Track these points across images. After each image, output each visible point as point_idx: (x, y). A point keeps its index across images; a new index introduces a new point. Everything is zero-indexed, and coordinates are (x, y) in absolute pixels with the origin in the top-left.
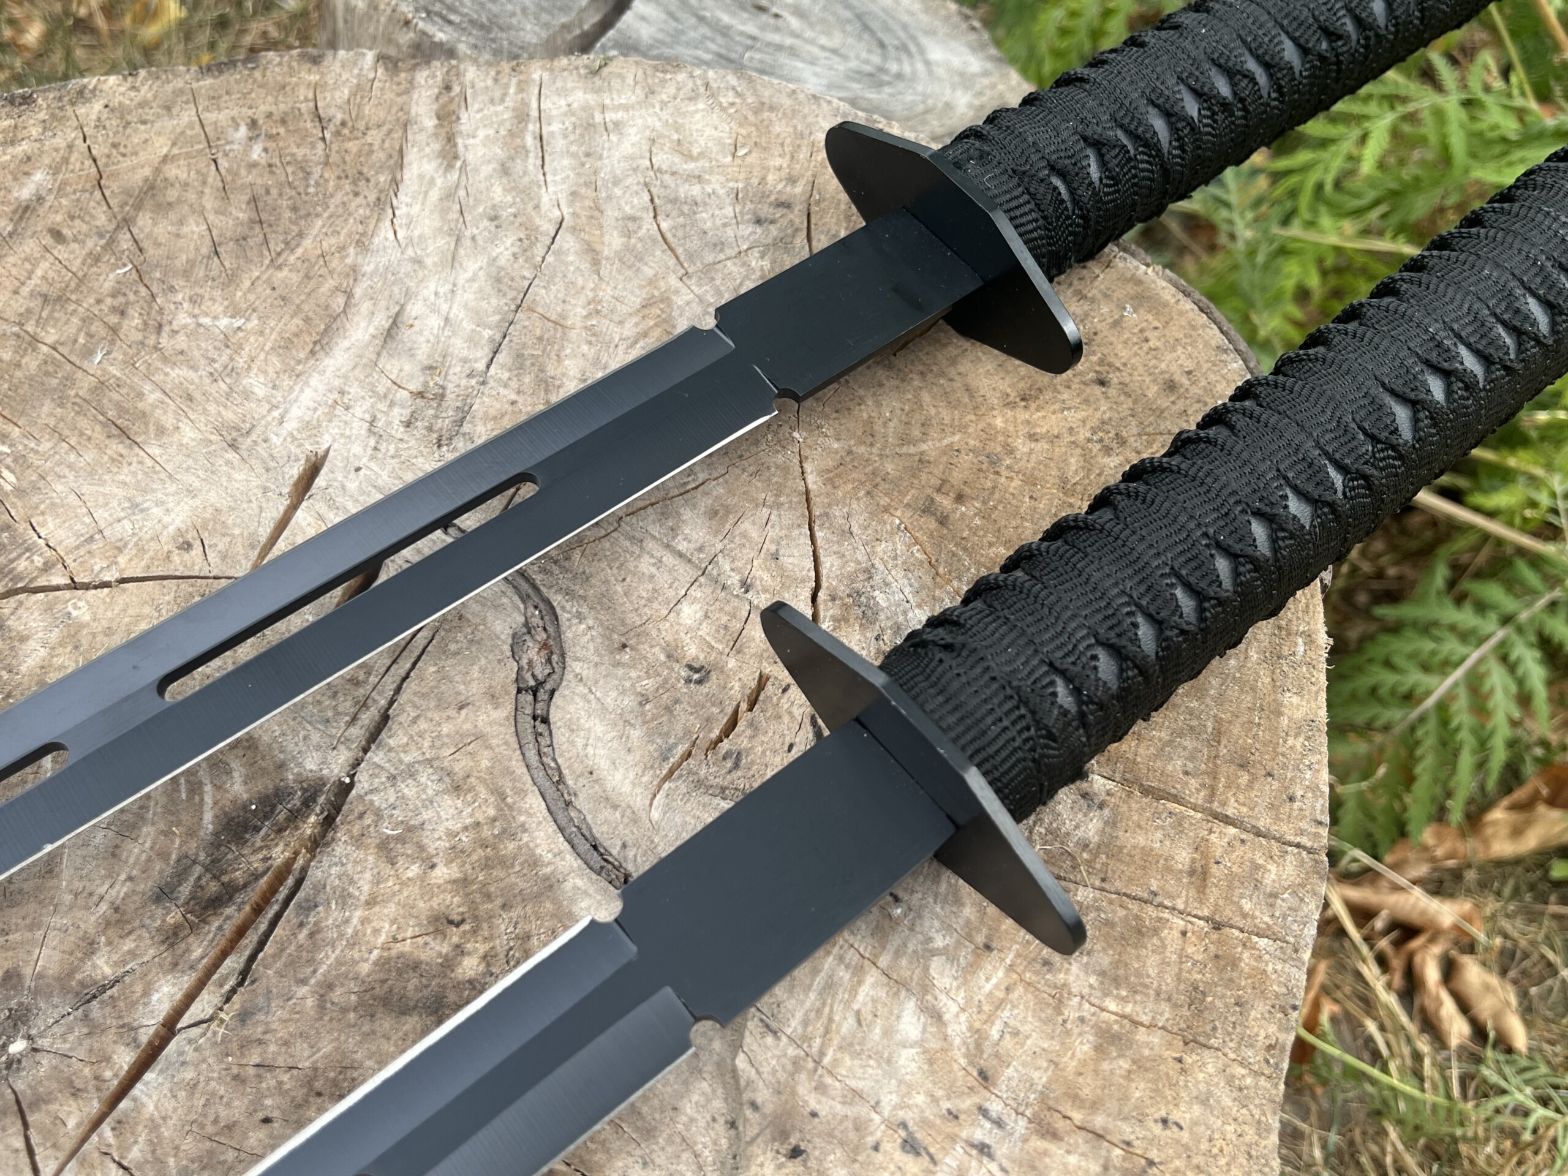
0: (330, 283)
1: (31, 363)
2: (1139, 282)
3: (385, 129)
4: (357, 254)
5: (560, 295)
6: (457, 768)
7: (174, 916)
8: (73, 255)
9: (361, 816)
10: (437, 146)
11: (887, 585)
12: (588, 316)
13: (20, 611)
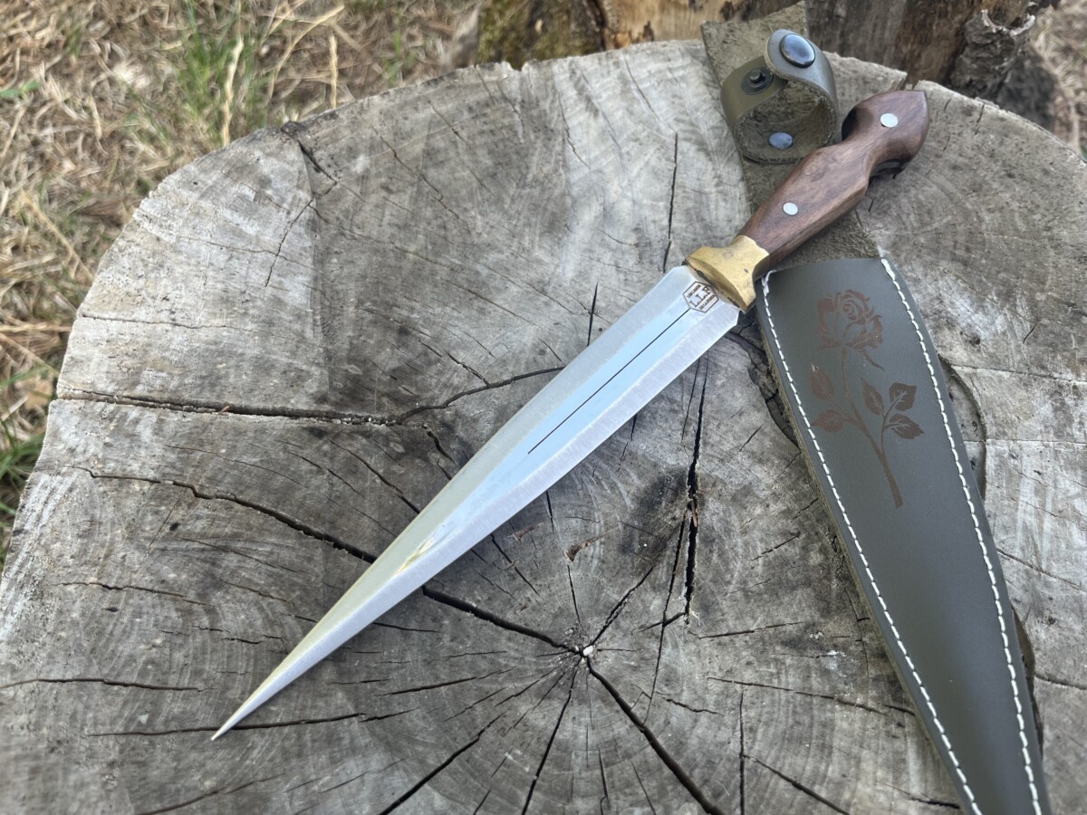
0: (557, 192)
1: (407, 266)
2: (1002, 119)
3: (549, 101)
4: (565, 172)
5: (695, 175)
6: (755, 448)
7: (637, 561)
8: (404, 199)
9: (714, 485)
10: (582, 105)
11: (952, 303)
12: (717, 185)
13: (466, 406)
